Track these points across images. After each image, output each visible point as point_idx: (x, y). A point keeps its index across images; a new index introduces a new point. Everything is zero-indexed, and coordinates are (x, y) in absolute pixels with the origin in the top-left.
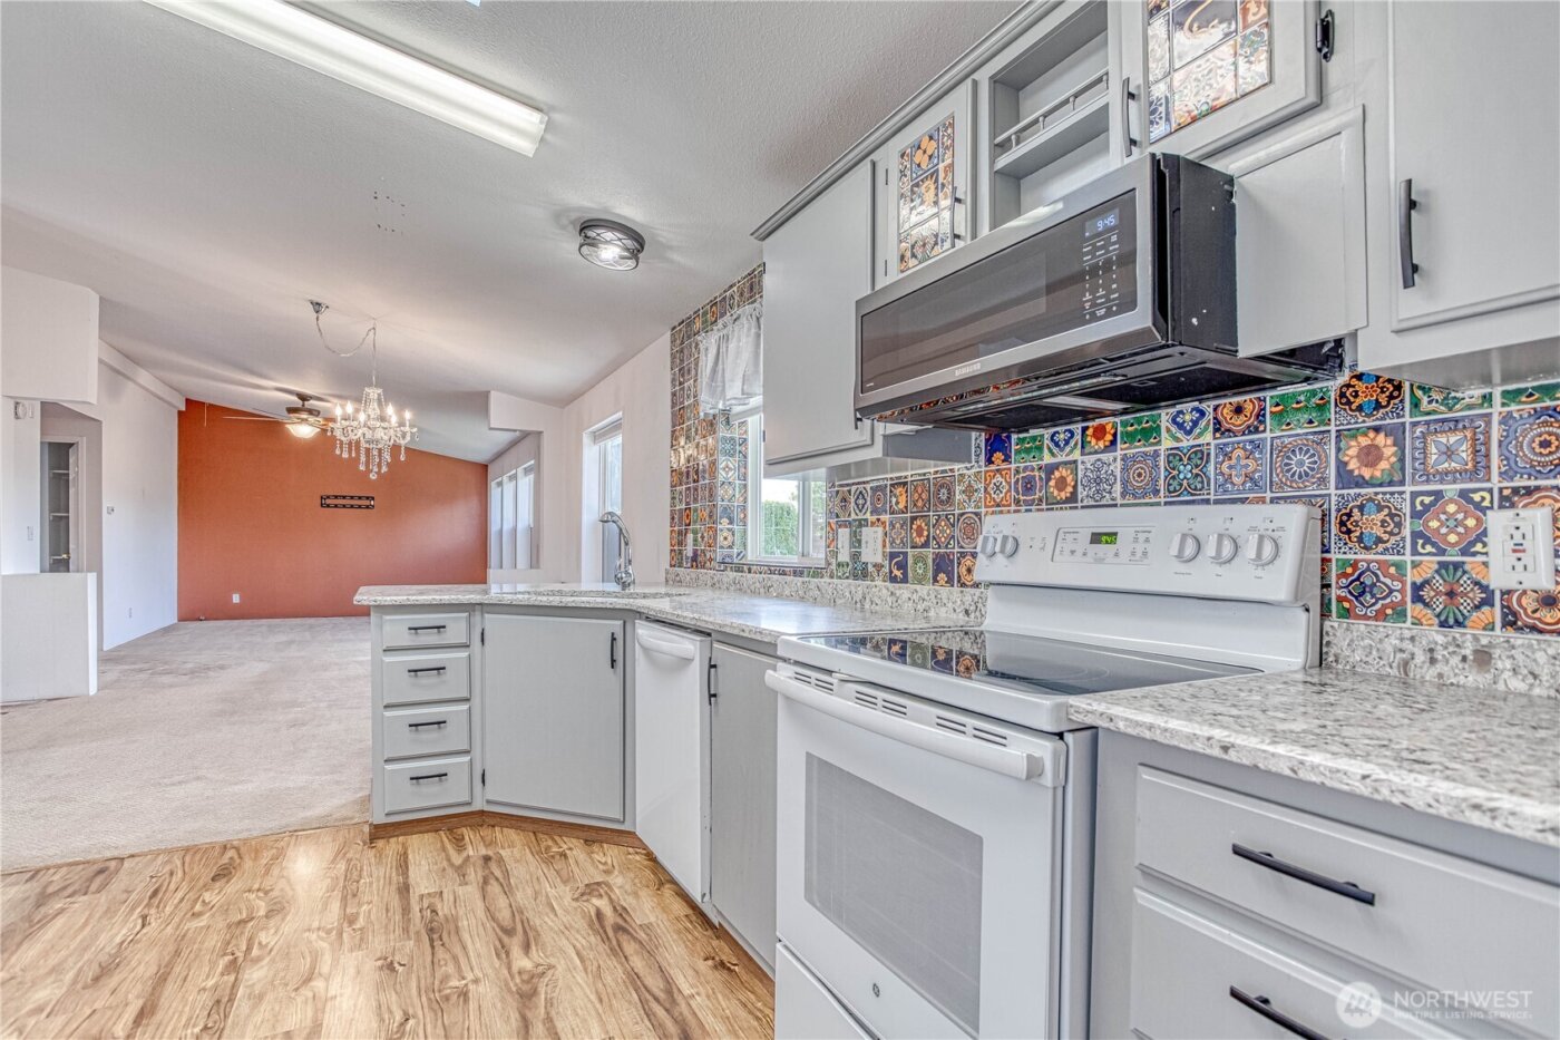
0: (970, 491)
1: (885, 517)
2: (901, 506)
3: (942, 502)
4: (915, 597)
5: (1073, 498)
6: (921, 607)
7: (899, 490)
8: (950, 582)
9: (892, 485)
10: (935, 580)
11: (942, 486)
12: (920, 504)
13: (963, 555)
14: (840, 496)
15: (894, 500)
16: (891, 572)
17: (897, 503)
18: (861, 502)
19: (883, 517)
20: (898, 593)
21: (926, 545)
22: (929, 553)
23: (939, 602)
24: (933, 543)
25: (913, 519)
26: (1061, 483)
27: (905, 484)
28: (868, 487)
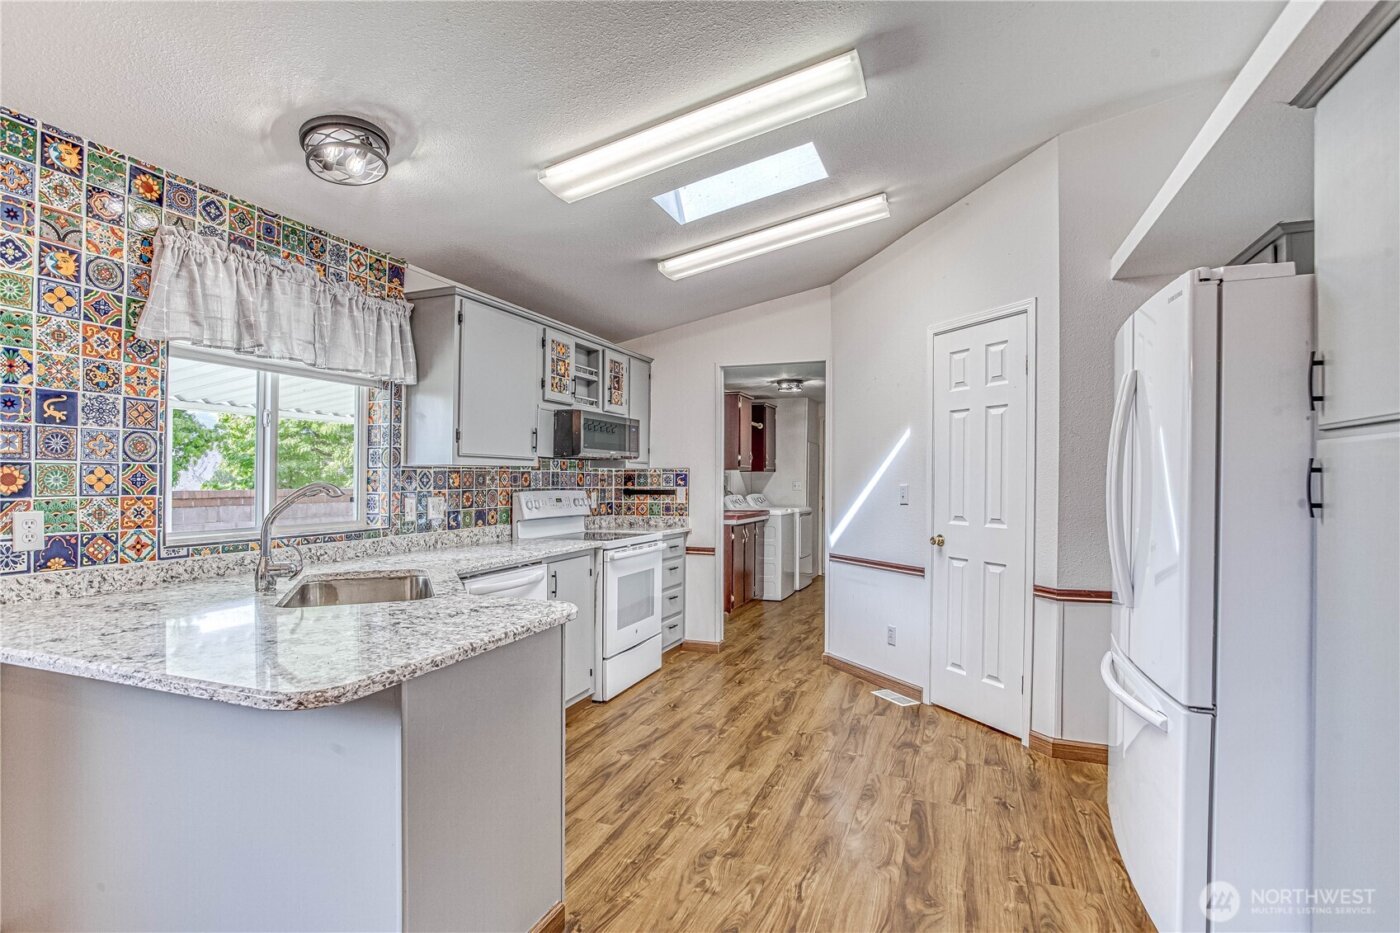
0: (493, 479)
1: (446, 491)
2: (456, 484)
3: (480, 484)
4: (471, 534)
5: (529, 485)
6: (474, 540)
7: (454, 476)
8: (484, 524)
9: (450, 472)
10: (476, 525)
11: (480, 476)
12: (468, 484)
13: (490, 510)
14: (406, 475)
15: (451, 481)
16: (449, 523)
17: (454, 483)
18: (425, 480)
19: (443, 491)
20: (461, 534)
21: (471, 506)
22: (473, 510)
23: (485, 534)
24: (474, 505)
25: (464, 492)
26: (526, 480)
27: (458, 472)
28: (432, 471)
